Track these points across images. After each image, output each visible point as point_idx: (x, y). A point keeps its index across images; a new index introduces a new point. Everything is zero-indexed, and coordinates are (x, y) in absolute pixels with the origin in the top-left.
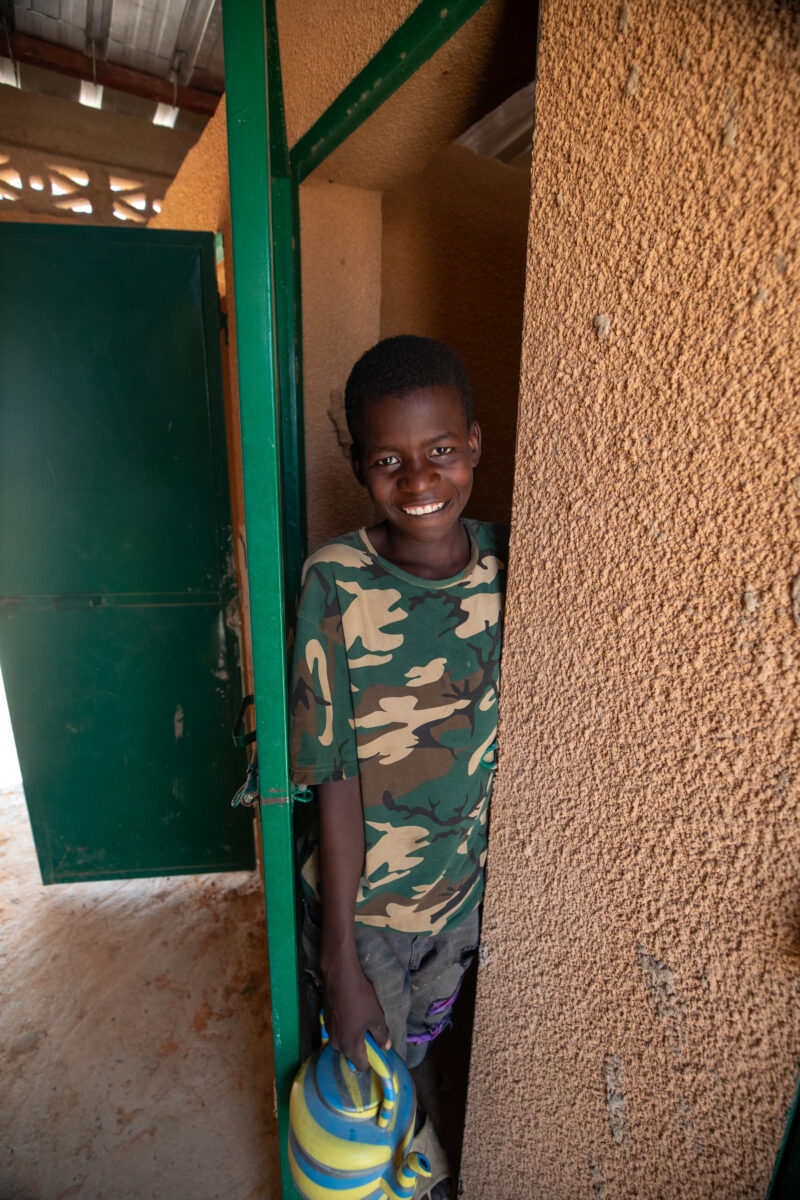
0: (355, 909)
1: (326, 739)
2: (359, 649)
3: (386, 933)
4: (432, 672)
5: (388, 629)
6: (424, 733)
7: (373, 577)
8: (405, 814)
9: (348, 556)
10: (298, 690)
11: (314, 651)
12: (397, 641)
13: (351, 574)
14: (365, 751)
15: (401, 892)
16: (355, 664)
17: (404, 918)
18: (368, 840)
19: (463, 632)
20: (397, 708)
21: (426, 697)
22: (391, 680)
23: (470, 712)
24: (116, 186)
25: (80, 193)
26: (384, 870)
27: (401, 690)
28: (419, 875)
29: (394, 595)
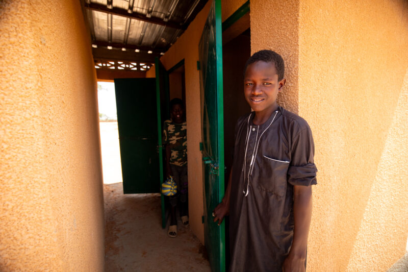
0: (170, 161)
1: (166, 140)
2: (170, 131)
3: (175, 166)
4: (178, 134)
5: (173, 129)
6: (177, 140)
7: (171, 124)
8: (175, 150)
9: (169, 121)
10: (163, 135)
11: (165, 131)
12: (174, 130)
13: (169, 123)
14: (171, 142)
15: (176, 160)
16: (169, 133)
17: (176, 163)
18: (171, 152)
19: (182, 129)
20: (174, 138)
21: (177, 136)
22: (173, 135)
23: (183, 138)
24: (141, 64)
25: (135, 67)
26: (173, 157)
27: (174, 136)
28: (178, 158)
29: (174, 125)
